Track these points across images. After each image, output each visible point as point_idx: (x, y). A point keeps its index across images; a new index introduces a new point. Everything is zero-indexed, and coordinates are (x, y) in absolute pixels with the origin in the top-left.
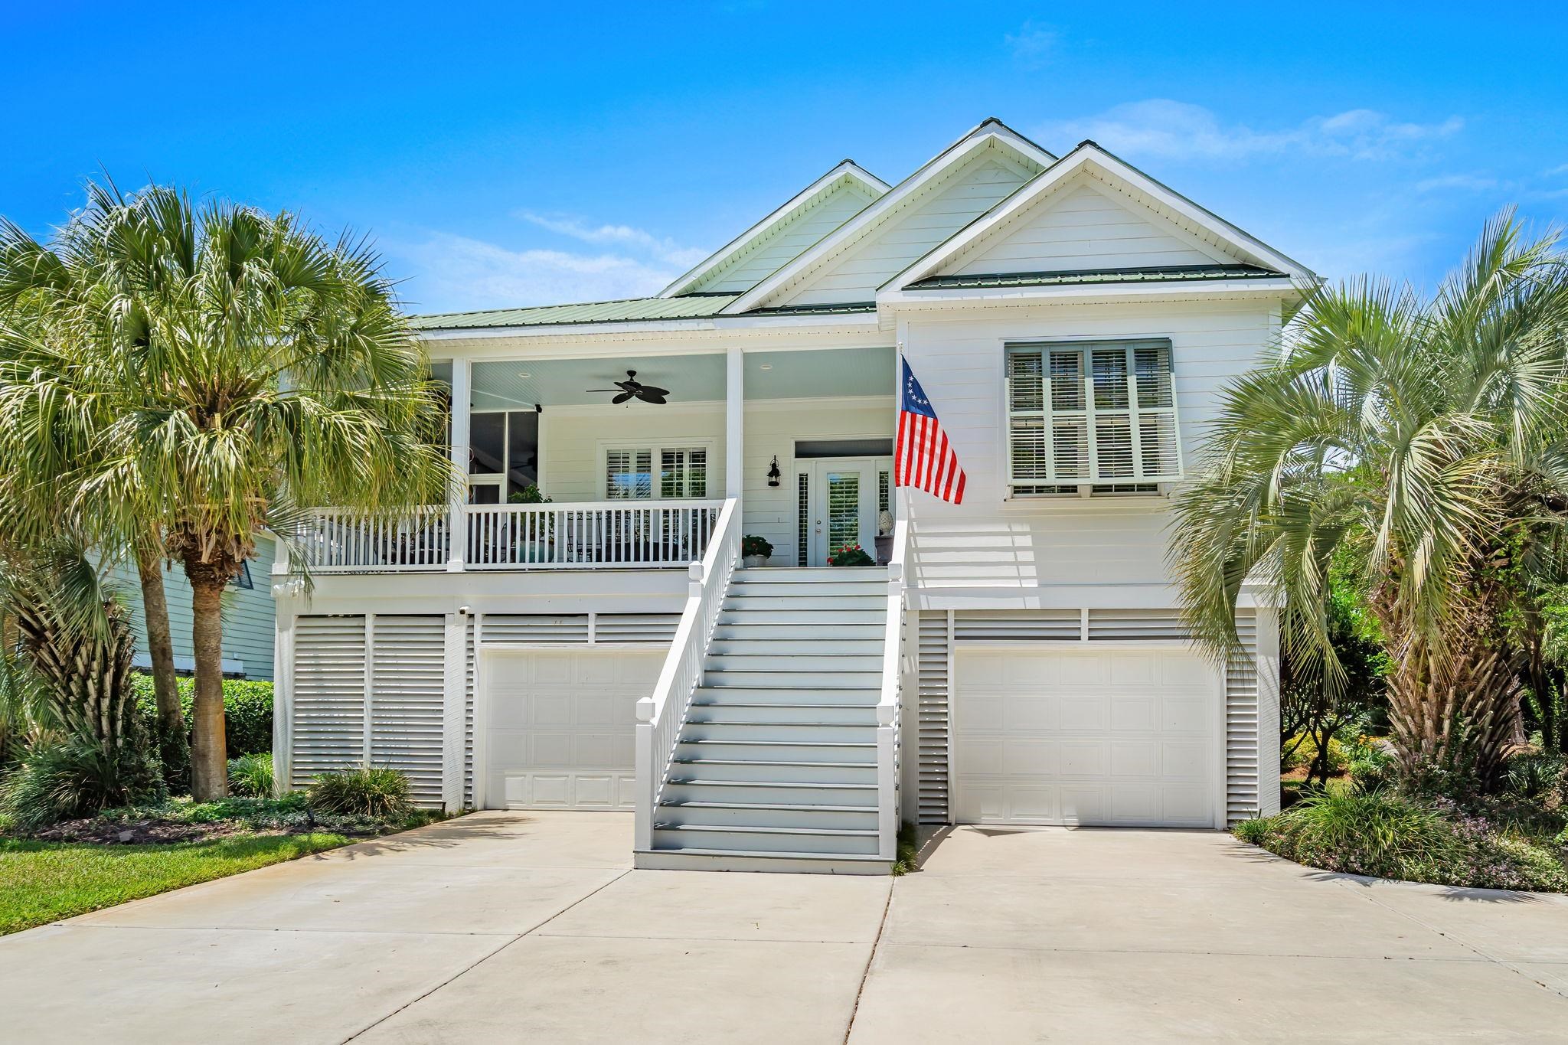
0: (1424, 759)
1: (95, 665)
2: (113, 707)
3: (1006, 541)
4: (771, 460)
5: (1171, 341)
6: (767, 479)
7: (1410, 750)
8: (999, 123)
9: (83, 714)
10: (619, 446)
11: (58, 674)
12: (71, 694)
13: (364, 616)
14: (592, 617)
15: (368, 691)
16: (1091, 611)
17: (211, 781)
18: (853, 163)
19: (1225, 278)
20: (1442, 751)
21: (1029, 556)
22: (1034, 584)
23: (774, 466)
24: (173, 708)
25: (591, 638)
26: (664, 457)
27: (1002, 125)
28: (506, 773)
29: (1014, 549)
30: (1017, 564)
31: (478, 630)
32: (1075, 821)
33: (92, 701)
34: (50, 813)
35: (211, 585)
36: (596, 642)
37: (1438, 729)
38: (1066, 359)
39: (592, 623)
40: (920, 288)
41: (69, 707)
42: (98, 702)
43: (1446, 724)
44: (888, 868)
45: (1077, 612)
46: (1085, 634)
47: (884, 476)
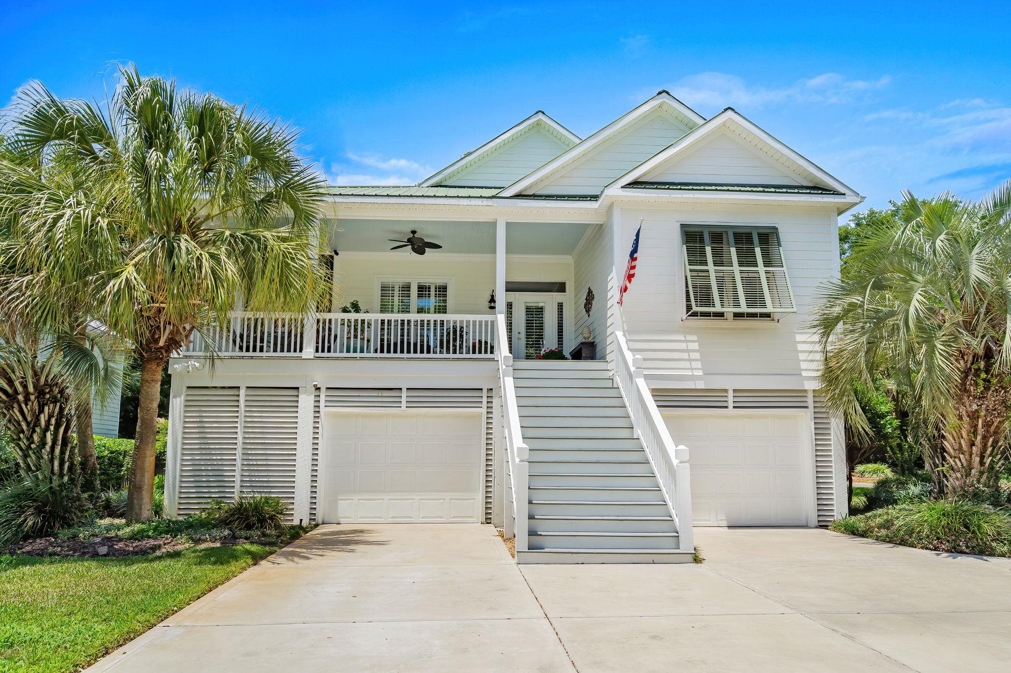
0: (973, 481)
1: (53, 421)
2: (62, 453)
3: (683, 346)
4: (490, 292)
5: (777, 228)
6: (487, 304)
7: (962, 476)
8: (668, 93)
9: (39, 457)
10: (390, 279)
11: (25, 428)
12: (33, 442)
13: (239, 387)
14: (404, 390)
15: (240, 440)
16: (734, 391)
17: (143, 507)
18: (544, 113)
19: (810, 193)
20: (985, 476)
21: (697, 356)
22: (700, 373)
23: (493, 296)
24: (91, 453)
25: (404, 404)
26: (418, 288)
27: (670, 95)
28: (339, 497)
29: (687, 351)
30: (690, 360)
31: (323, 398)
32: (725, 523)
33: (48, 448)
34: (16, 534)
35: (158, 363)
36: (407, 407)
37: (982, 463)
38: (717, 236)
39: (404, 394)
40: (632, 188)
41: (30, 452)
42: (53, 448)
44: (690, 558)
45: (726, 391)
46: (731, 405)
47: (560, 306)
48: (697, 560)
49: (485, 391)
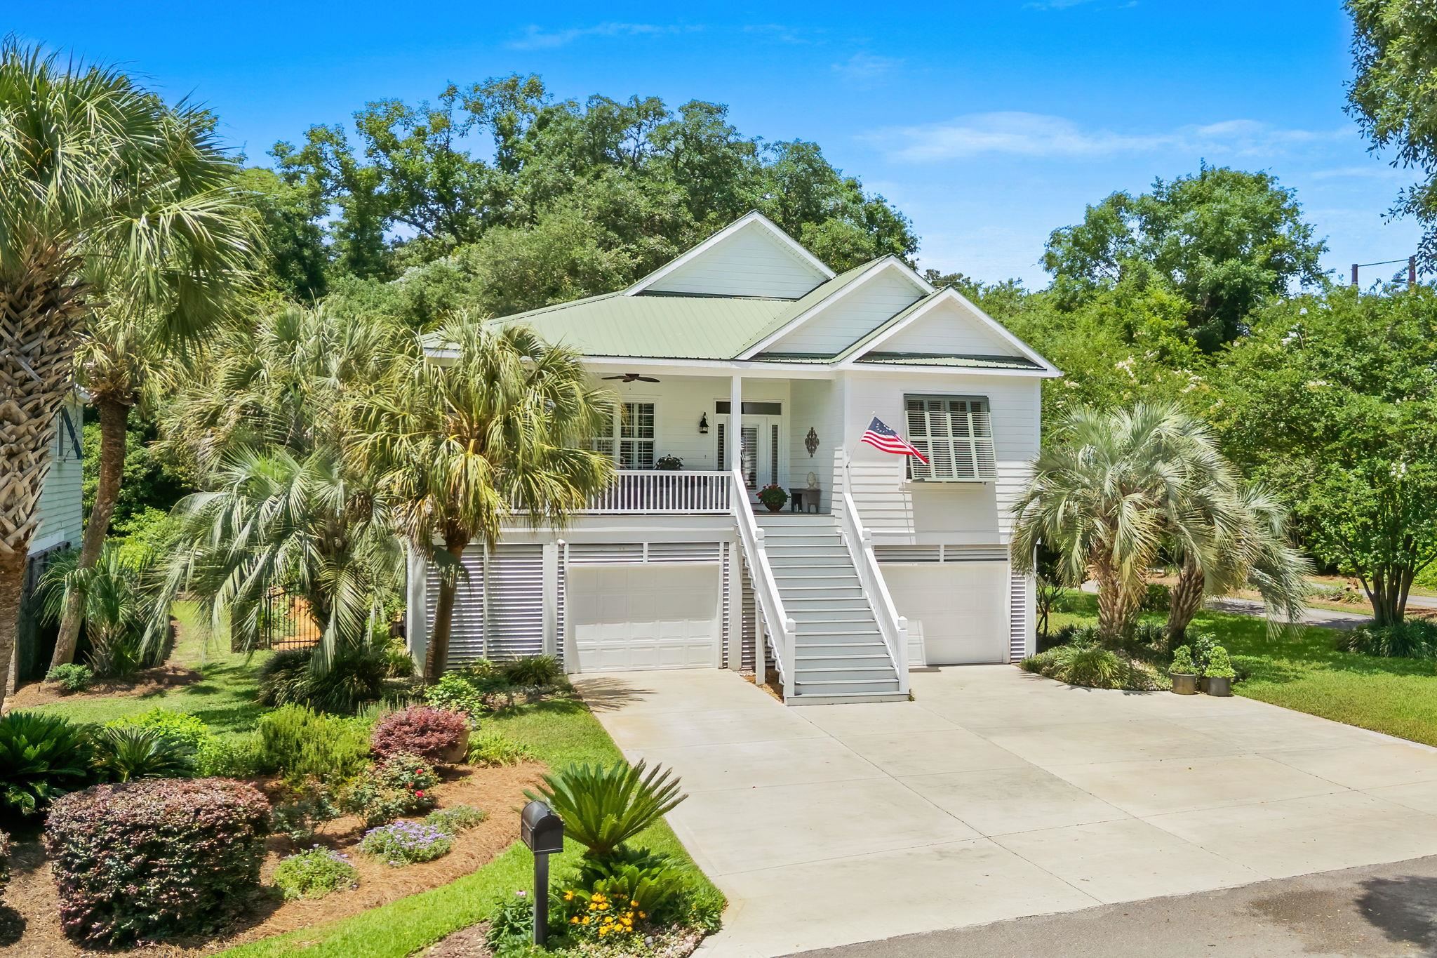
3: (904, 506)
4: (701, 416)
5: (988, 398)
6: (699, 429)
13: (483, 545)
14: (646, 545)
15: (486, 597)
16: (946, 546)
21: (912, 514)
22: (912, 531)
23: (704, 420)
25: (645, 559)
29: (905, 510)
30: (907, 519)
31: (566, 554)
36: (648, 561)
37: (1120, 618)
38: (935, 403)
39: (646, 549)
40: (863, 362)
43: (1124, 616)
44: (907, 697)
45: (939, 546)
46: (942, 558)
47: (775, 428)
48: (911, 699)
49: (722, 545)
